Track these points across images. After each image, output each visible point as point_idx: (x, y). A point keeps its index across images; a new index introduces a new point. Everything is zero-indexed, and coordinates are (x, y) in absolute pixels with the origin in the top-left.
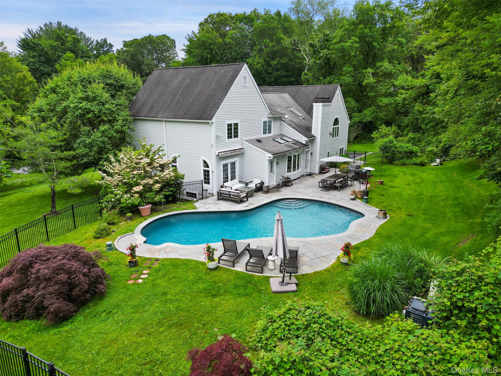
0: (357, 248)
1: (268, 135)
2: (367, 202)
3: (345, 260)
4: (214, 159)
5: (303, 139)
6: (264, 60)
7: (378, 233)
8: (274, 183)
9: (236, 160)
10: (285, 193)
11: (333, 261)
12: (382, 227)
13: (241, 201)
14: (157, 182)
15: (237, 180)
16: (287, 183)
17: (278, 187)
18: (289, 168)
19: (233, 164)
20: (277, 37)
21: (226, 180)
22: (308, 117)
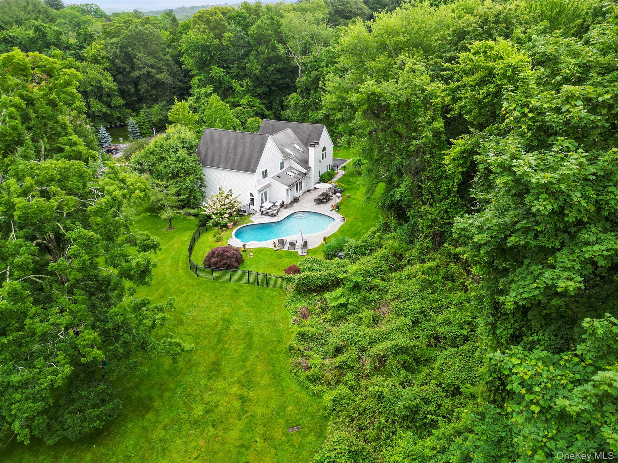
0: (329, 237)
1: (283, 170)
2: (338, 212)
3: (324, 243)
4: (257, 192)
5: (304, 171)
6: (262, 65)
7: (339, 230)
8: (289, 201)
9: (267, 190)
10: (297, 207)
11: (320, 243)
12: (341, 226)
13: (274, 216)
14: (234, 211)
15: (268, 201)
16: (296, 200)
17: (292, 203)
18: (297, 190)
19: (266, 192)
20: (272, 44)
21: (262, 203)
22: (306, 149)
